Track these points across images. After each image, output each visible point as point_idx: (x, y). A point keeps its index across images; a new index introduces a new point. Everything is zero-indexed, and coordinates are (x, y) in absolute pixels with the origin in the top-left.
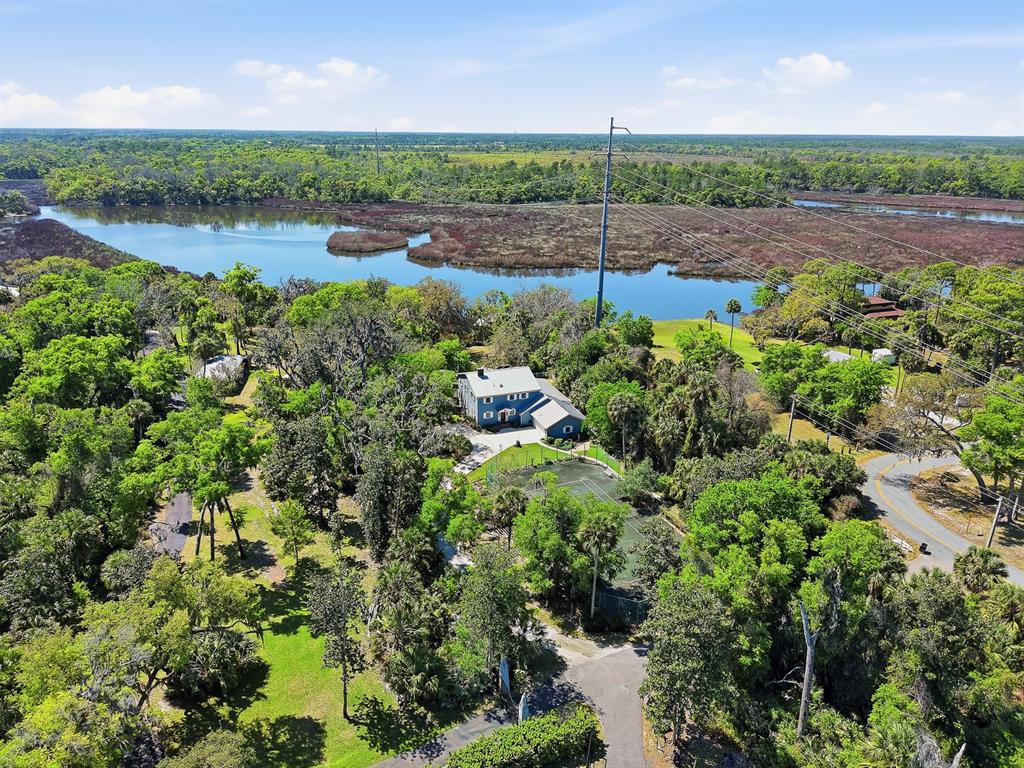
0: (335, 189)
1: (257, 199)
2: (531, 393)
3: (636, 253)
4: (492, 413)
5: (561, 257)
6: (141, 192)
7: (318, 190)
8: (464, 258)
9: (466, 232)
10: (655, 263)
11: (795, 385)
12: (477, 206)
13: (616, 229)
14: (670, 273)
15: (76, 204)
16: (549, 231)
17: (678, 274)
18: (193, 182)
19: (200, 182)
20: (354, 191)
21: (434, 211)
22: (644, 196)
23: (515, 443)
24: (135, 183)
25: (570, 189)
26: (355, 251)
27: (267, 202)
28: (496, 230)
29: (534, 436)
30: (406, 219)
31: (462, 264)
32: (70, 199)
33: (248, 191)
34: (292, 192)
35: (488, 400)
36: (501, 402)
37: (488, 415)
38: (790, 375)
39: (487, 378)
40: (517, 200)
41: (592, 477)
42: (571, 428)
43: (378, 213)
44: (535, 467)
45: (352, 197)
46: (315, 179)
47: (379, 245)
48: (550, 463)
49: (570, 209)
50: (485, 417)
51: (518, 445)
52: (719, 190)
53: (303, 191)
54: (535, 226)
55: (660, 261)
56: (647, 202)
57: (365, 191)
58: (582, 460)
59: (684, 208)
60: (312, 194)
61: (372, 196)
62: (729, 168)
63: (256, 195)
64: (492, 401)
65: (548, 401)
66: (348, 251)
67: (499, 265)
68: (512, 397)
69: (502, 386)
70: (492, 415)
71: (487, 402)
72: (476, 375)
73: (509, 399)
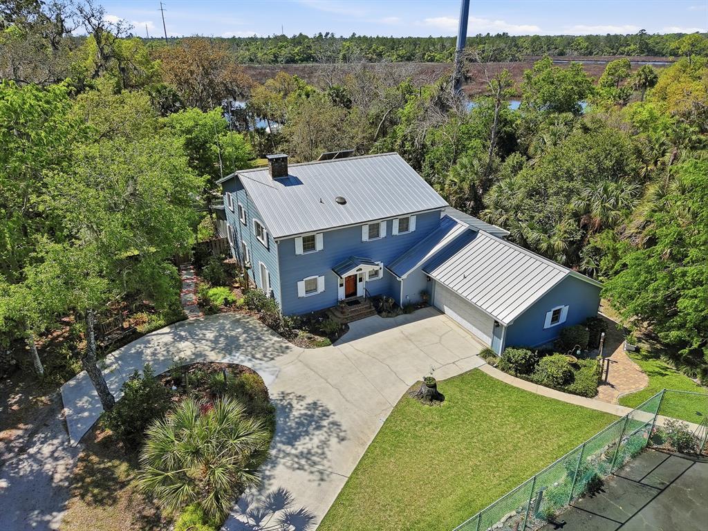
2: (421, 216)
4: (321, 281)
35: (309, 242)
36: (345, 247)
37: (311, 287)
39: (297, 182)
40: (291, 60)
50: (302, 292)
64: (319, 246)
65: (471, 236)
68: (374, 228)
69: (343, 202)
70: (321, 287)
71: (305, 249)
72: (266, 175)
73: (365, 237)
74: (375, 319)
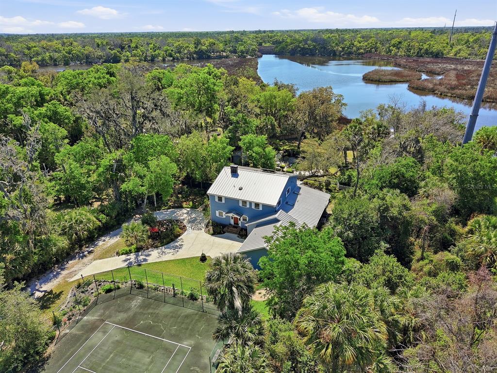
0: (409, 48)
1: (362, 54)
2: (264, 206)
4: (224, 213)
6: (307, 49)
7: (399, 49)
8: (446, 90)
18: (333, 43)
19: (336, 44)
20: (421, 49)
21: (468, 63)
26: (376, 81)
27: (366, 55)
30: (436, 67)
31: (441, 94)
33: (358, 49)
34: (383, 50)
35: (220, 198)
36: (233, 205)
37: (220, 214)
41: (195, 348)
44: (175, 295)
45: (417, 53)
46: (400, 43)
47: (394, 78)
48: (193, 298)
50: (217, 215)
51: (204, 258)
53: (389, 49)
57: (427, 50)
60: (394, 51)
61: (432, 53)
63: (362, 51)
64: (223, 201)
65: (275, 221)
66: (372, 80)
68: (244, 202)
69: (241, 189)
70: (224, 216)
71: (219, 200)
72: (229, 169)
73: (241, 205)
74: (236, 236)
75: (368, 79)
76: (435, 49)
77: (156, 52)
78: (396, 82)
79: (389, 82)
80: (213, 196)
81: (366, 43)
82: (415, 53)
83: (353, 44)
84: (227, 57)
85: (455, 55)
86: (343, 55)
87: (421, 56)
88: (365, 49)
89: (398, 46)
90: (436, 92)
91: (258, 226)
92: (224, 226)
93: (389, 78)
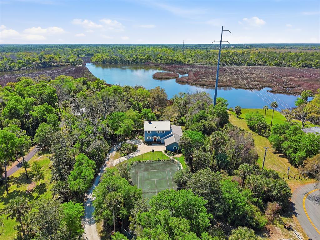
0: (166, 59)
1: (143, 62)
2: (166, 131)
3: (258, 83)
4: (150, 137)
5: (227, 84)
6: (113, 60)
7: (162, 60)
8: (193, 82)
9: (200, 74)
10: (265, 87)
11: (283, 141)
12: (211, 66)
13: (256, 75)
14: (268, 91)
15: (97, 63)
16: (229, 75)
17: (271, 92)
18: (127, 57)
19: (129, 57)
20: (172, 60)
21: (195, 67)
22: (274, 63)
23: (152, 150)
24: (112, 57)
25: (246, 60)
26: (160, 78)
27: (146, 63)
28: (211, 73)
29: (162, 148)
30: (183, 69)
31: (191, 84)
32: (95, 62)
33: (141, 60)
34: (154, 60)
35: (149, 132)
36: (154, 133)
37: (149, 138)
38: (282, 137)
39: (151, 124)
40: (225, 64)
41: (171, 169)
42: (176, 147)
43: (176, 67)
44: (153, 161)
45: (171, 62)
46: (161, 56)
47: (168, 77)
48: (159, 161)
49: (244, 68)
50: (148, 138)
51: (153, 151)
52: (306, 62)
53: (157, 60)
54: (226, 73)
55: (267, 86)
56: (275, 66)
57: (175, 60)
58: (173, 161)
59: (289, 68)
60: (159, 61)
61: (178, 62)
62: (315, 54)
63: (143, 61)
64: (150, 133)
65: (172, 135)
66: (158, 78)
67: (204, 85)
68: (158, 132)
69: (156, 127)
70: (150, 138)
72: (148, 122)
74: (157, 144)
75: (155, 77)
76: (179, 59)
77: (13, 64)
78: (169, 78)
79: (166, 78)
80: (146, 132)
81: (145, 57)
82: (169, 62)
83: (138, 57)
84: (63, 65)
85: (188, 62)
86: (134, 63)
87: (173, 63)
88: (145, 60)
89: (160, 58)
90: (189, 83)
91: (165, 138)
92: (151, 142)
93: (165, 76)
